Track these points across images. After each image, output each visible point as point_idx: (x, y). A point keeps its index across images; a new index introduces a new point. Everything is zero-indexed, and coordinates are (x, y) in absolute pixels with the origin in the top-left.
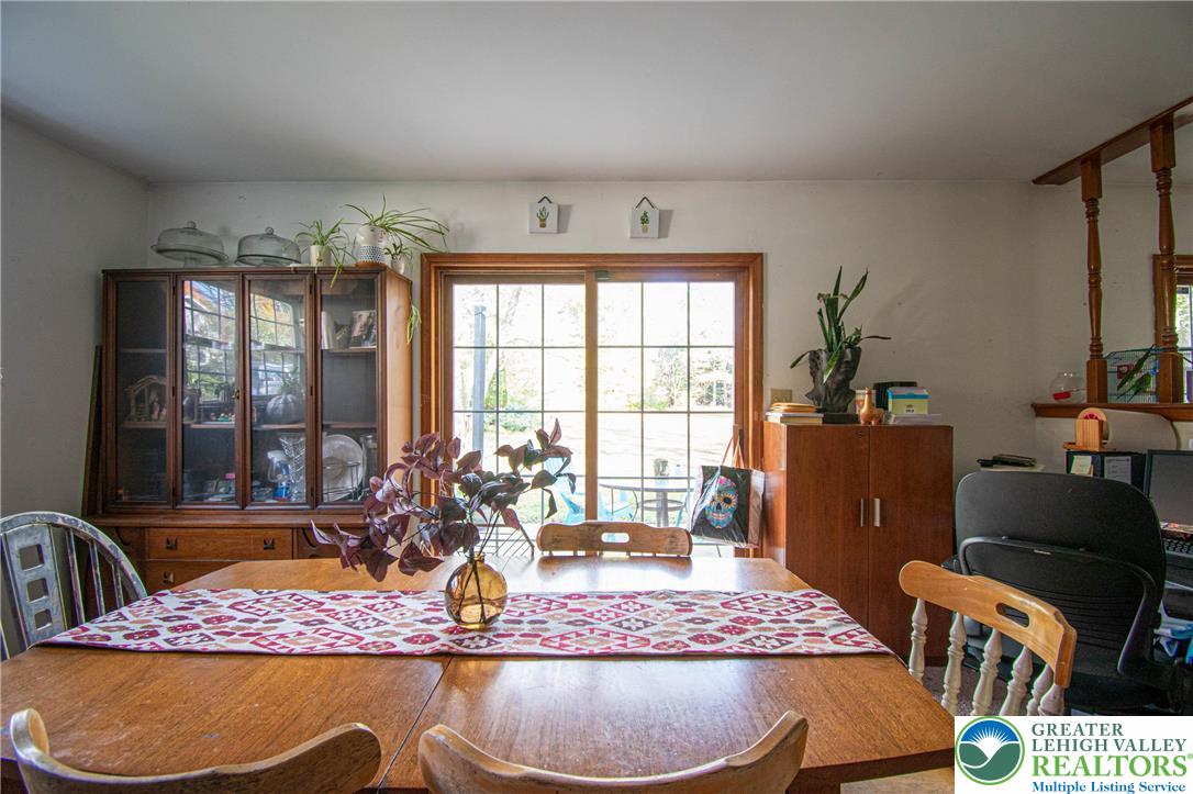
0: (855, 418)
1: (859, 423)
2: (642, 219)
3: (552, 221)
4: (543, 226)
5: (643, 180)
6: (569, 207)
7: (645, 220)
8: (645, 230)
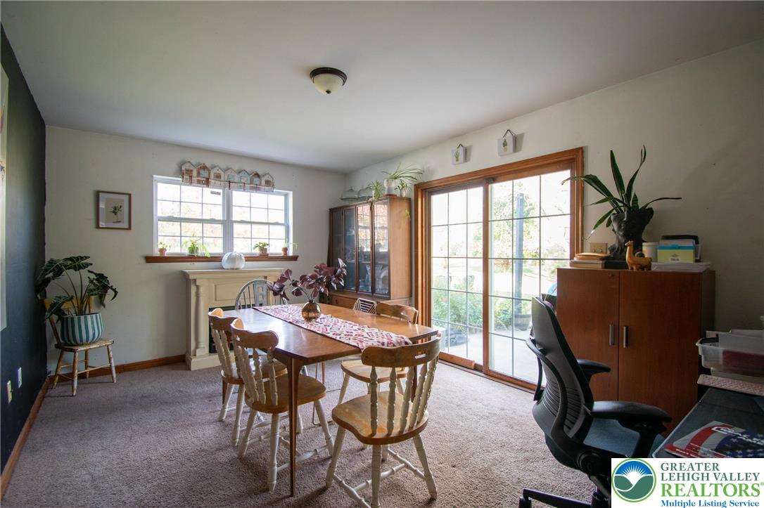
0: (625, 266)
1: (628, 268)
2: (504, 144)
3: (461, 157)
4: (457, 160)
5: (504, 121)
6: (471, 147)
7: (505, 144)
8: (505, 150)
